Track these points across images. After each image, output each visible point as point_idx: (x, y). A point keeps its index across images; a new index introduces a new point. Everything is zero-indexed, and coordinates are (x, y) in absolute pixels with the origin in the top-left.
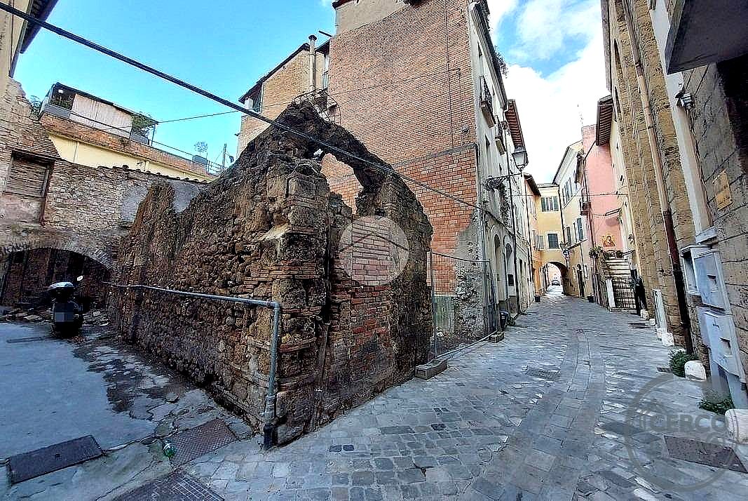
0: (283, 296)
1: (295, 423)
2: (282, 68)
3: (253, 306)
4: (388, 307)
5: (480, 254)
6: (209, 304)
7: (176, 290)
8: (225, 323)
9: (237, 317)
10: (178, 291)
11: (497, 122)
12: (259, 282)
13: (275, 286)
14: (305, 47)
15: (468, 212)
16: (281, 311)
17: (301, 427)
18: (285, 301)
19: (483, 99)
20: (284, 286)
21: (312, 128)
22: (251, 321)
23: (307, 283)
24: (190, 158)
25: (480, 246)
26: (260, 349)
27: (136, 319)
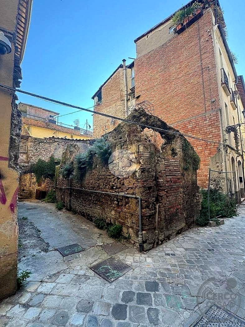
0: (141, 194)
1: (150, 244)
2: (110, 79)
3: (128, 198)
4: (181, 196)
5: (224, 168)
6: (105, 196)
7: (88, 189)
8: (114, 204)
9: (119, 201)
10: (89, 190)
11: (231, 93)
12: (129, 188)
13: (137, 189)
14: (121, 66)
15: (216, 146)
16: (141, 200)
17: (151, 245)
18: (143, 196)
19: (223, 82)
20: (142, 190)
21: (144, 119)
22: (127, 203)
23: (150, 188)
24: (73, 128)
25: (223, 164)
26: (133, 214)
27: (70, 201)
